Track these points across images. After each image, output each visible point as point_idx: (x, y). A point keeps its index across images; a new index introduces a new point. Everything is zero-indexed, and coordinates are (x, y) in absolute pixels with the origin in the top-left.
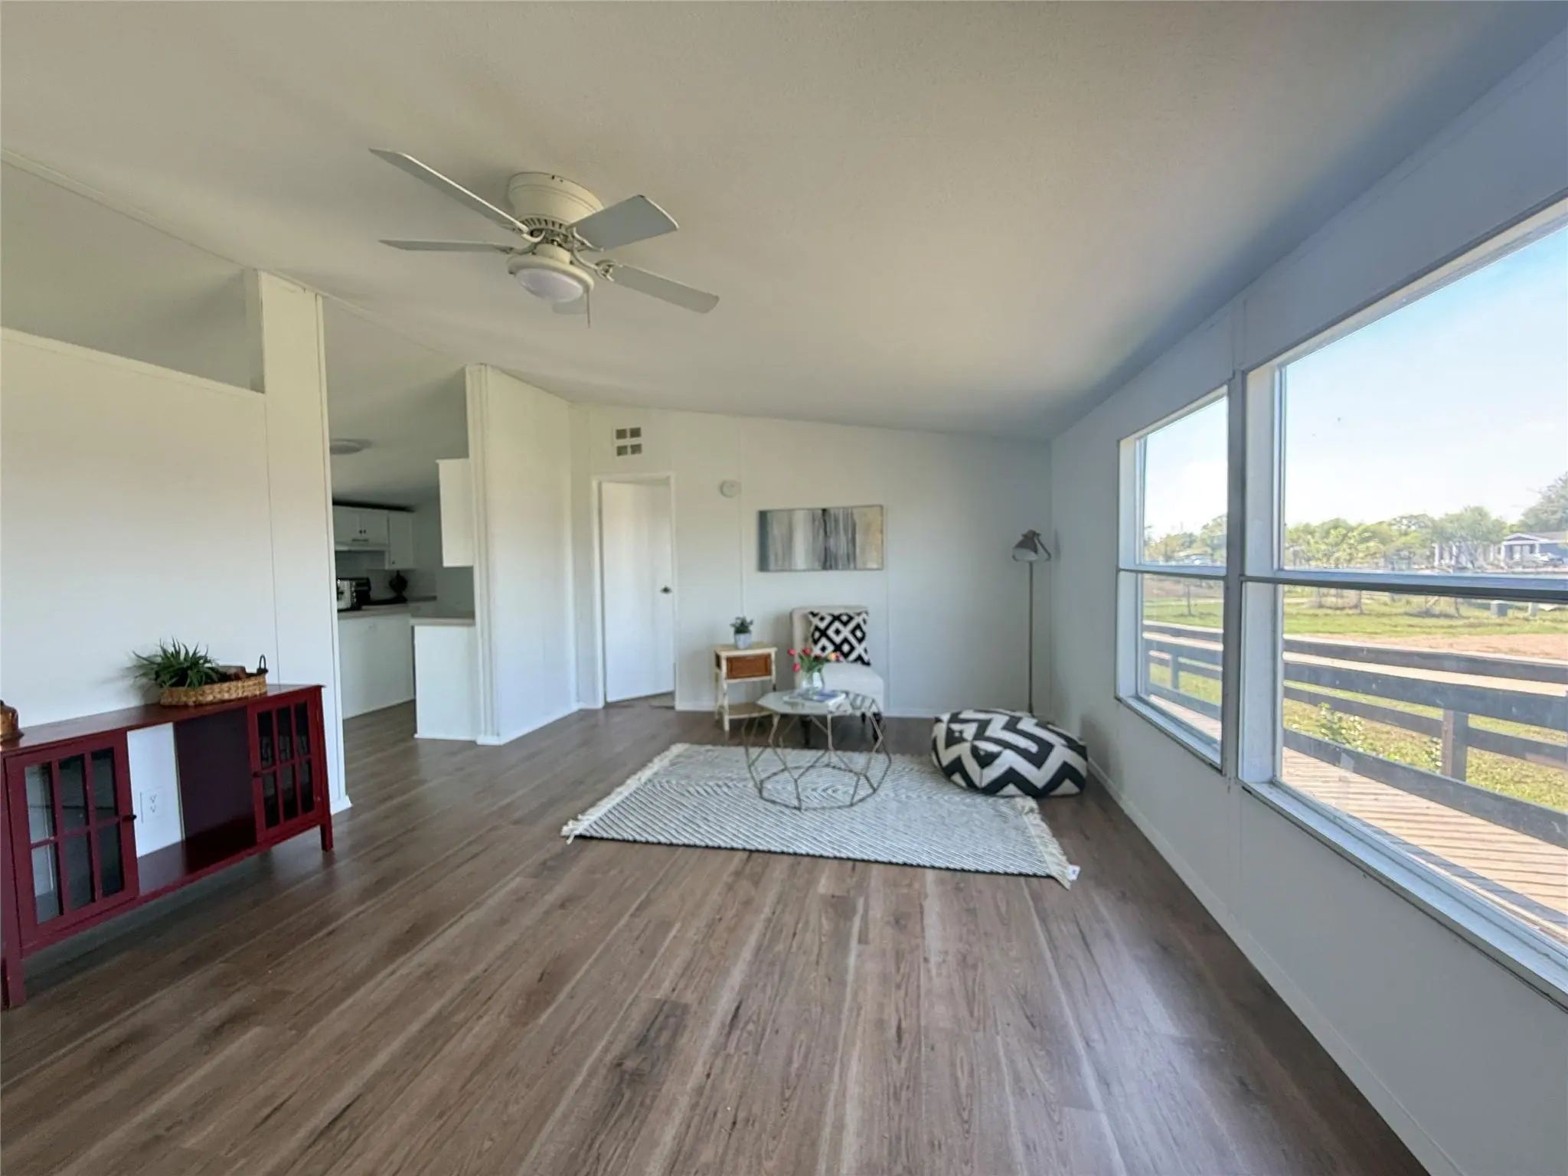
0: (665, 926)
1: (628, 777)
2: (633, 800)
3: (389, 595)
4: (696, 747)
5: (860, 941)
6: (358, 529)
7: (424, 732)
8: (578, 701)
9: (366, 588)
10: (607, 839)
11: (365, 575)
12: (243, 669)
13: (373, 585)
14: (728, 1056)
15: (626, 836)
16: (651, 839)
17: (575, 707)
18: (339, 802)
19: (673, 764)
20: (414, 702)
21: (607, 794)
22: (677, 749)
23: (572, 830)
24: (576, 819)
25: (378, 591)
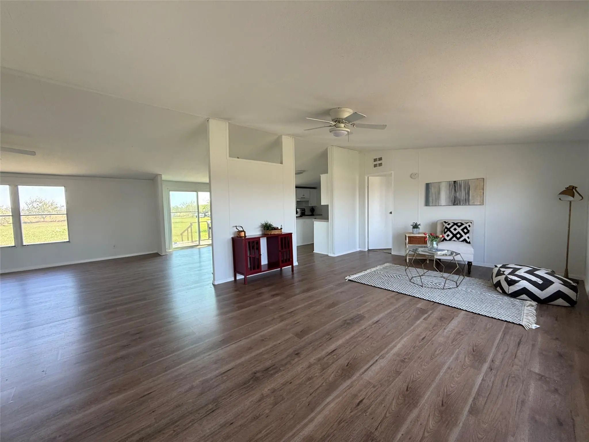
0: (366, 302)
1: (368, 269)
2: (367, 275)
3: (310, 213)
4: (394, 265)
5: (424, 319)
6: (302, 195)
7: (315, 251)
8: (359, 248)
9: (304, 211)
10: (357, 282)
11: (304, 208)
12: (278, 228)
13: (306, 210)
14: (372, 327)
15: (362, 282)
16: (369, 284)
17: (358, 250)
18: (295, 263)
19: (384, 268)
20: (313, 244)
21: (361, 272)
22: (387, 264)
23: (348, 278)
24: (350, 276)
25: (307, 212)
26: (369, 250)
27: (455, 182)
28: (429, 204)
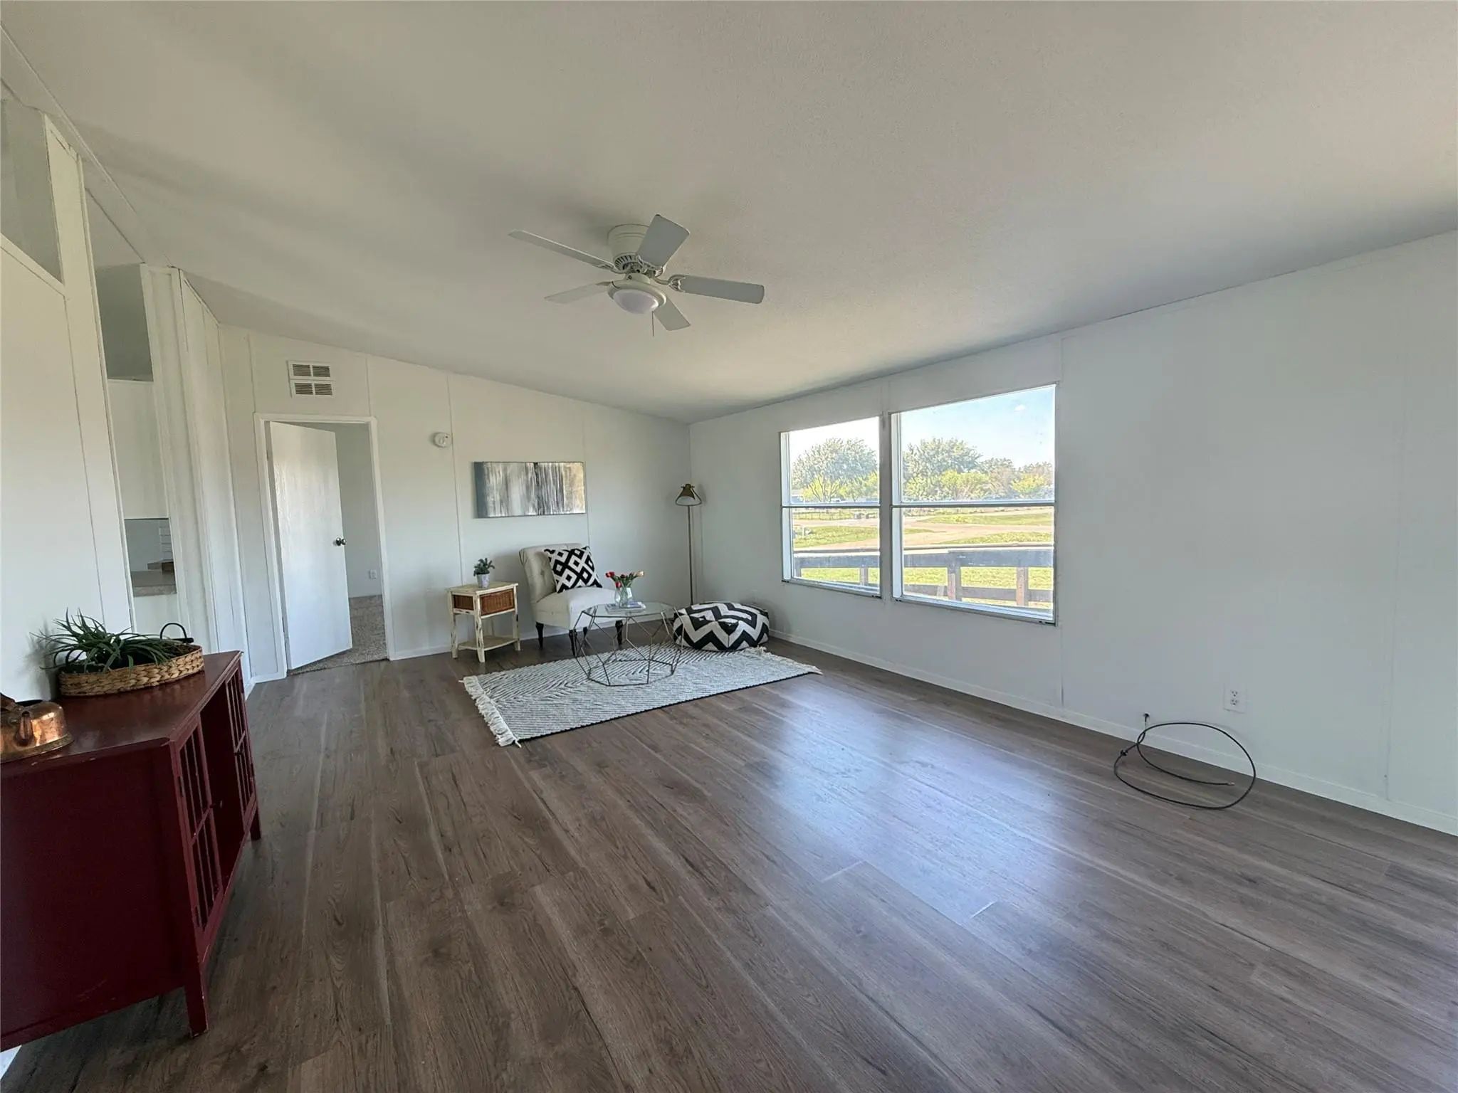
23: (508, 740)
26: (292, 674)
27: (536, 464)
28: (487, 513)
